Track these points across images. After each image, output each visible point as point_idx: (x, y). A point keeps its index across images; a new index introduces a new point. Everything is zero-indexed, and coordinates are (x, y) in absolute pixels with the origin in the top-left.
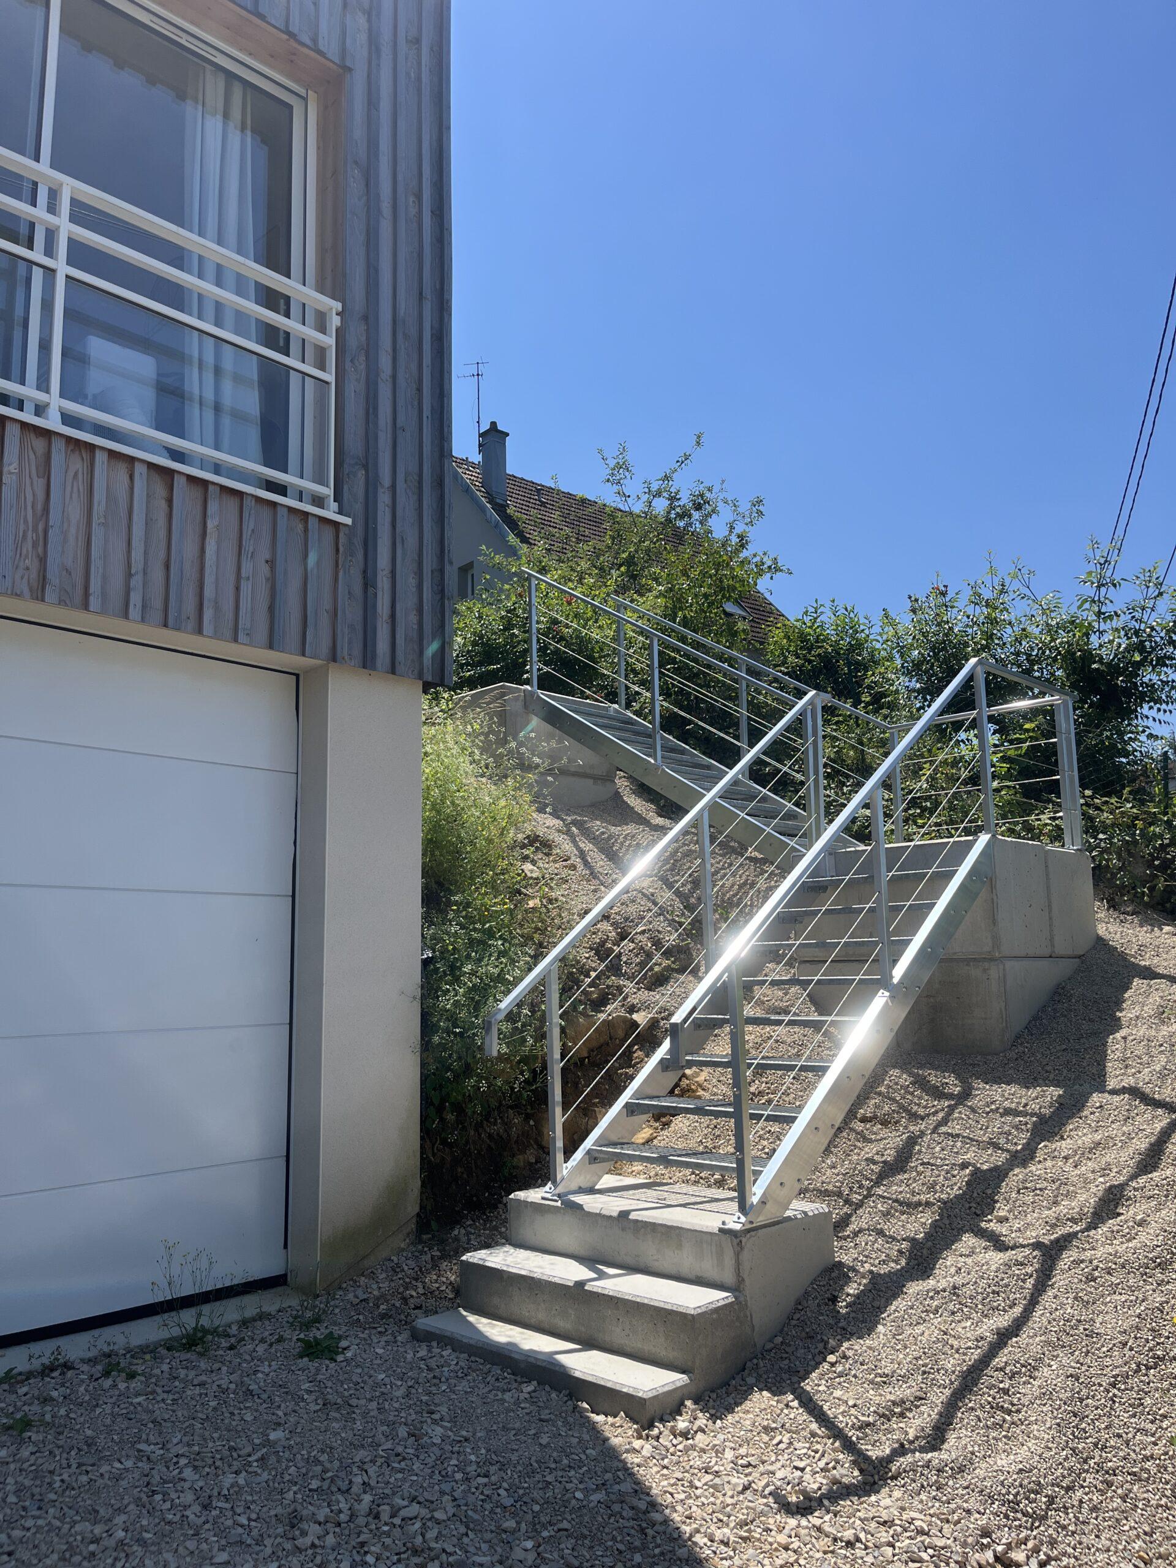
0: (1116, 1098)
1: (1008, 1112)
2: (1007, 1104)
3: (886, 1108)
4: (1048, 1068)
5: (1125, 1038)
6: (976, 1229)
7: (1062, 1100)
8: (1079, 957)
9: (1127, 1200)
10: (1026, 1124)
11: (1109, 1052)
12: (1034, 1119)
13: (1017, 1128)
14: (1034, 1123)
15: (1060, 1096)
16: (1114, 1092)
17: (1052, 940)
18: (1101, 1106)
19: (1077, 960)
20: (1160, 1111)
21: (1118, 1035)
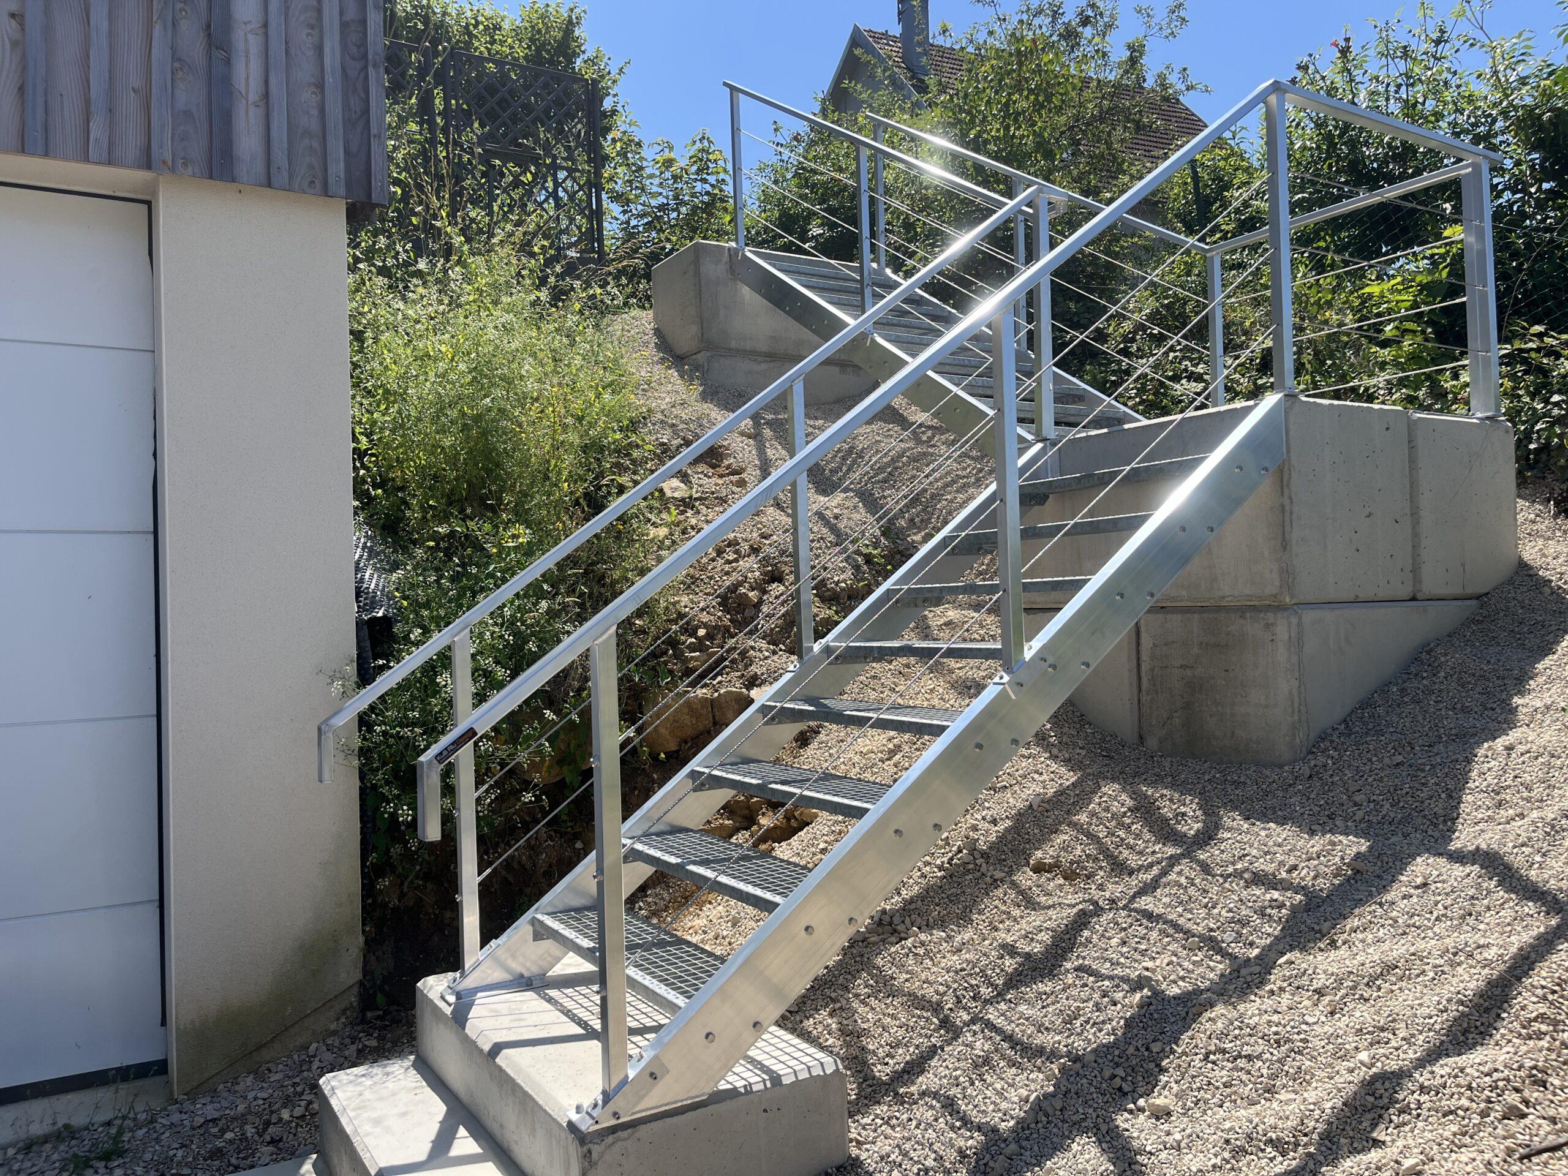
0: (1458, 870)
1: (1259, 879)
2: (1261, 865)
3: (1078, 852)
4: (1358, 798)
5: (1510, 748)
6: (1104, 1128)
7: (1360, 865)
8: (1478, 597)
9: (1401, 1112)
10: (1282, 906)
11: (1474, 774)
12: (1299, 897)
13: (1261, 912)
14: (1294, 909)
15: (1358, 855)
16: (1459, 857)
17: (1415, 570)
18: (1425, 885)
19: (1473, 603)
20: (1530, 908)
21: (1500, 742)
